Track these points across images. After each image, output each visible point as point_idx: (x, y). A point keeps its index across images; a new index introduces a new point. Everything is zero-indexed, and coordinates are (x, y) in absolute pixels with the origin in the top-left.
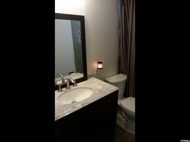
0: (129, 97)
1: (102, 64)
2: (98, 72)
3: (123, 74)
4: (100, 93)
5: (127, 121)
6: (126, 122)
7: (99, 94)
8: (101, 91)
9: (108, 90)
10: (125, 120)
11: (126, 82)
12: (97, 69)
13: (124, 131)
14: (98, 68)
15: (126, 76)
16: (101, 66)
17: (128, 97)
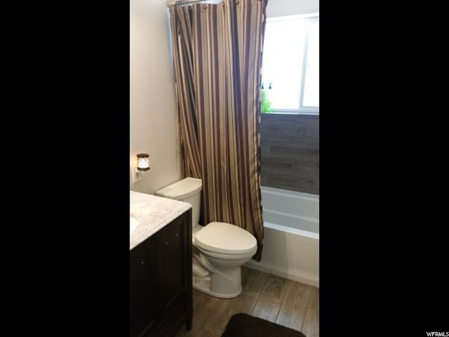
0: (210, 224)
1: (147, 159)
2: (140, 179)
3: (192, 177)
4: (154, 219)
5: (211, 274)
6: (209, 279)
7: (153, 222)
8: (156, 216)
9: (171, 212)
10: (207, 273)
11: (202, 191)
12: (137, 171)
13: (208, 297)
14: (139, 169)
15: (201, 180)
16: (145, 162)
17: (209, 222)
